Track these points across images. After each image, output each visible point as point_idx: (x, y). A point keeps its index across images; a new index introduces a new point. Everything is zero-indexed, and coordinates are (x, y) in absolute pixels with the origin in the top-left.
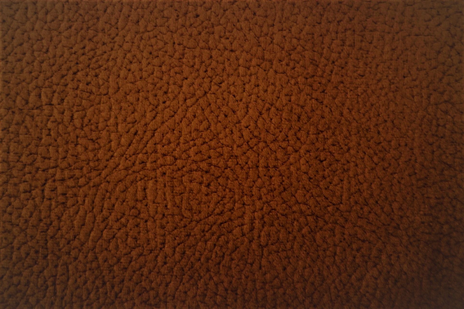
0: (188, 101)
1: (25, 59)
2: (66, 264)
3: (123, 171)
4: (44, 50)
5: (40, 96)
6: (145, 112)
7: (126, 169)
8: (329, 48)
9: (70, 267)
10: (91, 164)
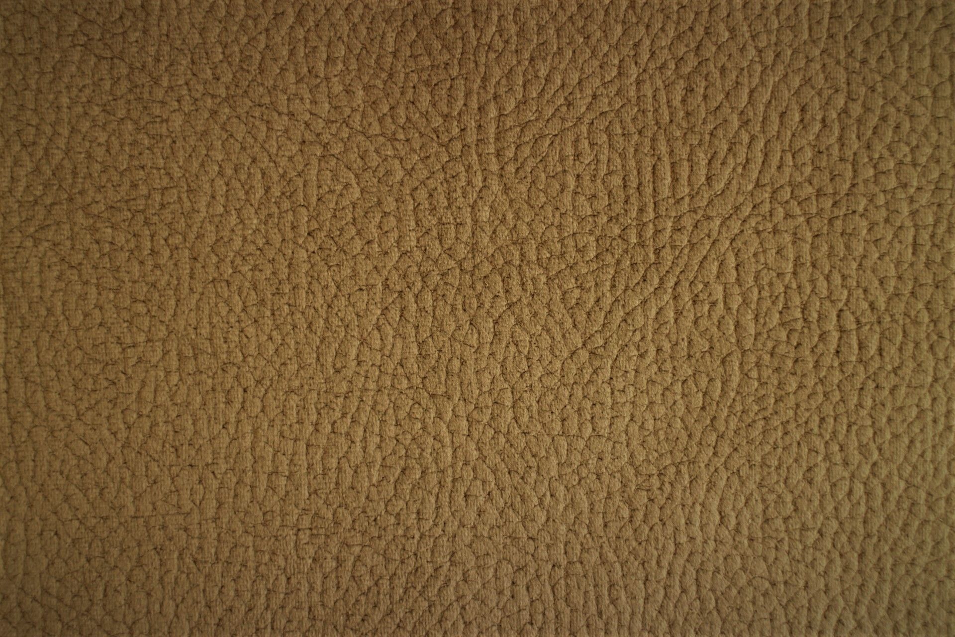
0: (601, 342)
1: (888, 412)
2: (814, 42)
3: (715, 214)
4: (855, 428)
5: (861, 346)
6: (676, 320)
7: (709, 218)
8: (353, 442)
9: (806, 36)
10: (769, 226)
